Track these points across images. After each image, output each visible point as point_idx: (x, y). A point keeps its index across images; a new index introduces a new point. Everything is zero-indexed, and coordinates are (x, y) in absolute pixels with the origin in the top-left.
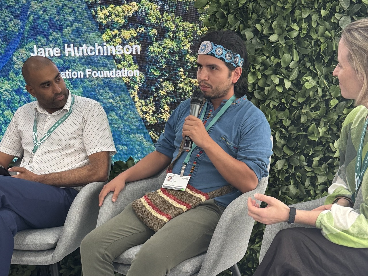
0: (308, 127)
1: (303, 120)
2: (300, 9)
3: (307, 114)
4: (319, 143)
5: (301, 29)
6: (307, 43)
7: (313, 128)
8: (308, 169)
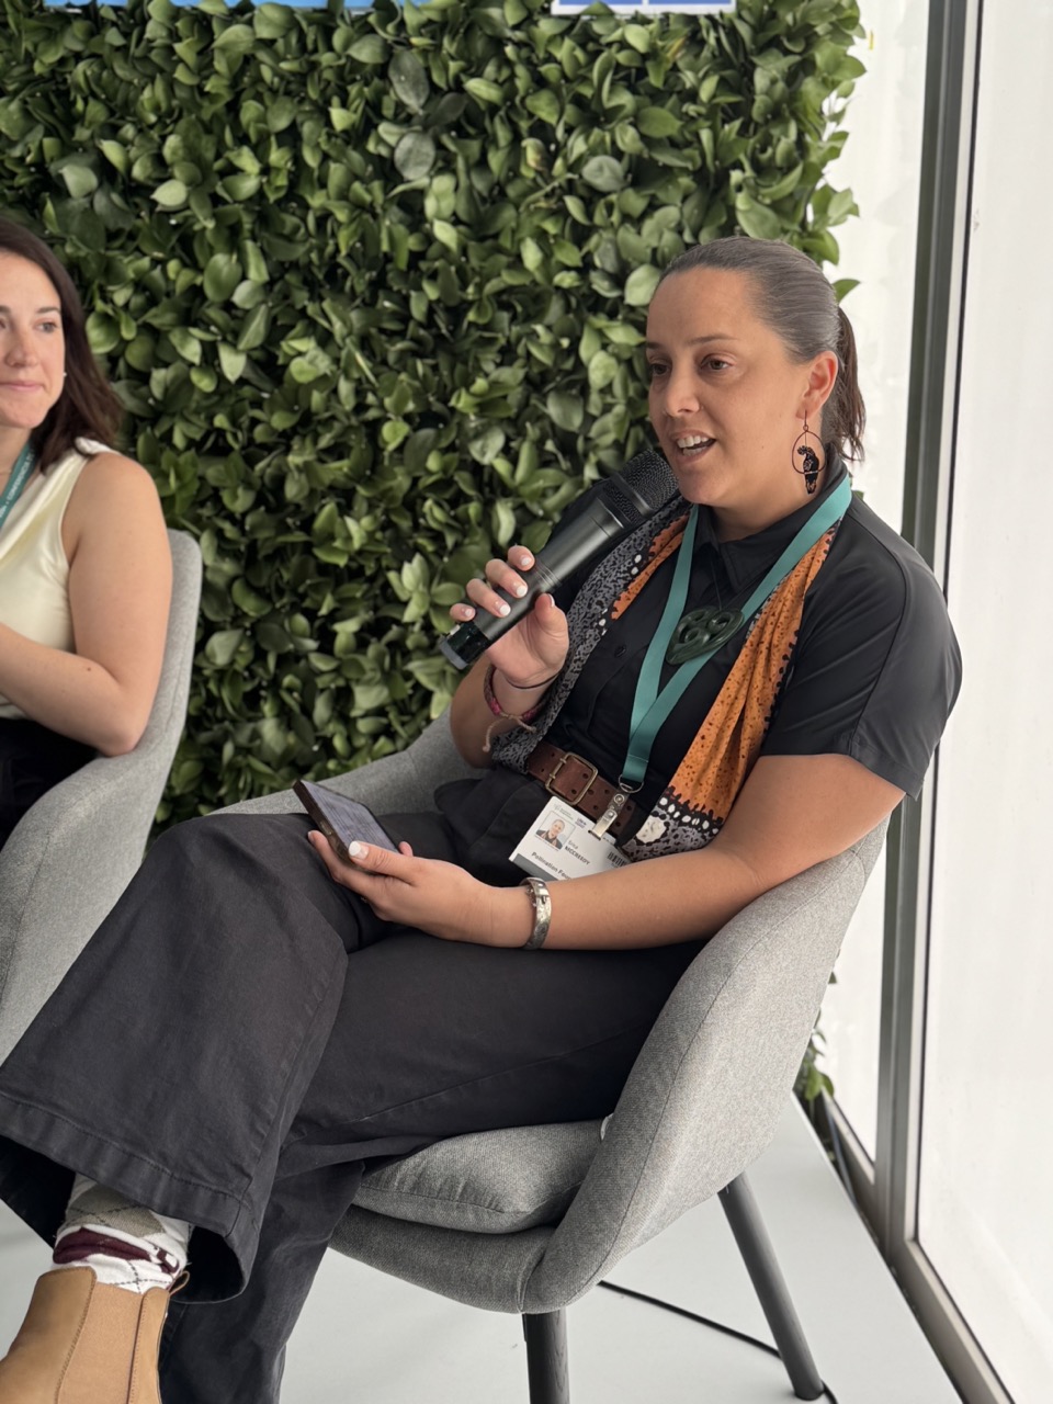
0: (313, 517)
1: (292, 490)
2: (259, 97)
3: (305, 469)
4: (354, 573)
5: (266, 170)
6: (291, 221)
7: (330, 519)
8: (320, 663)
